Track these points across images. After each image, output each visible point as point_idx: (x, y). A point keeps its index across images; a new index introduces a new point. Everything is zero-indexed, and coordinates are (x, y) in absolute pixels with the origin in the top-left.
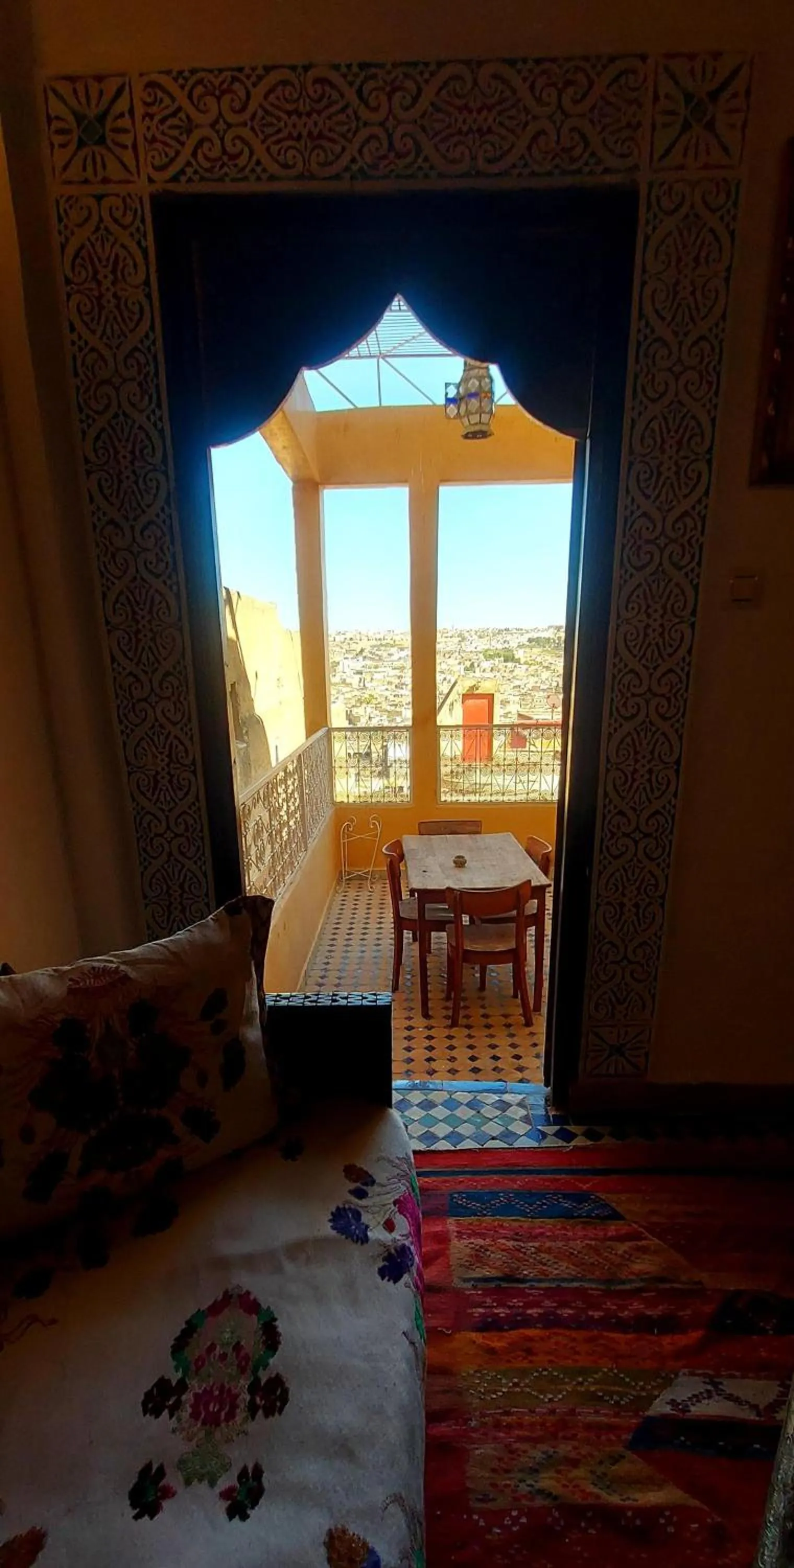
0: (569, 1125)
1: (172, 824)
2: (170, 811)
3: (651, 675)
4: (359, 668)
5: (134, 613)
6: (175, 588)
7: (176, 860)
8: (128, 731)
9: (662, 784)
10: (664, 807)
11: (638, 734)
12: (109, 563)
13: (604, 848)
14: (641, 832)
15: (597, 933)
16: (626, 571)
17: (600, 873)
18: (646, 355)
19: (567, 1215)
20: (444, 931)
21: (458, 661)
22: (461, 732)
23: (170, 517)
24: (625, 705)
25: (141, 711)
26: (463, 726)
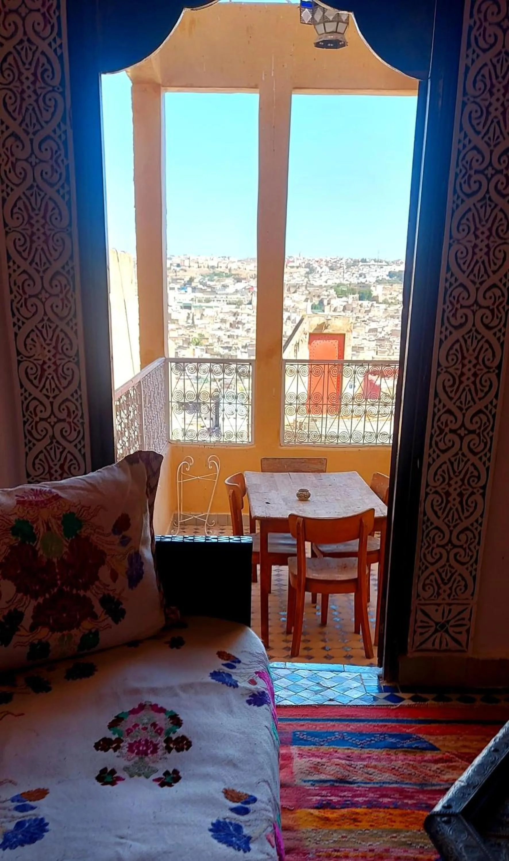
0: (398, 692)
1: (56, 411)
2: (54, 397)
3: (477, 289)
4: (187, 302)
5: (30, 217)
6: (67, 197)
7: (57, 442)
8: (20, 324)
9: (485, 387)
10: (486, 407)
11: (466, 341)
12: (10, 172)
13: (433, 443)
14: (466, 429)
15: (426, 518)
16: (458, 197)
17: (429, 465)
18: (479, 11)
19: (392, 747)
20: (286, 564)
21: (304, 297)
22: (306, 368)
23: (65, 132)
24: (454, 315)
25: (32, 306)
26: (310, 362)
